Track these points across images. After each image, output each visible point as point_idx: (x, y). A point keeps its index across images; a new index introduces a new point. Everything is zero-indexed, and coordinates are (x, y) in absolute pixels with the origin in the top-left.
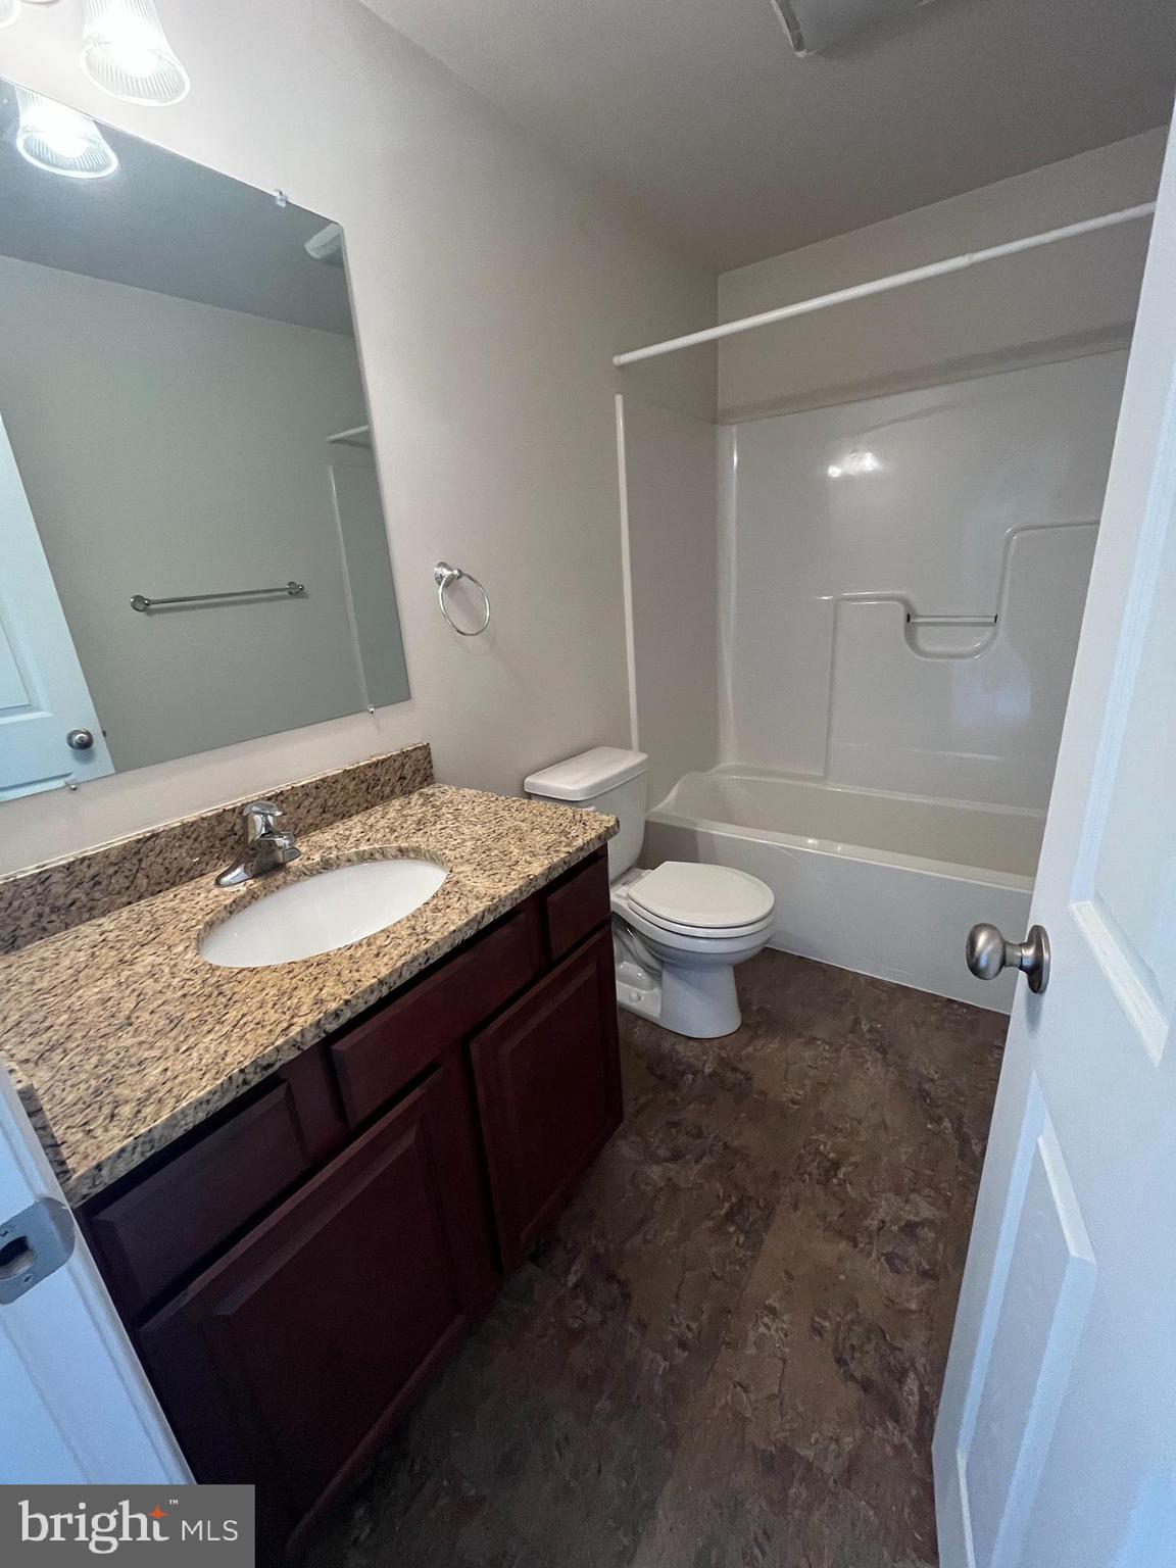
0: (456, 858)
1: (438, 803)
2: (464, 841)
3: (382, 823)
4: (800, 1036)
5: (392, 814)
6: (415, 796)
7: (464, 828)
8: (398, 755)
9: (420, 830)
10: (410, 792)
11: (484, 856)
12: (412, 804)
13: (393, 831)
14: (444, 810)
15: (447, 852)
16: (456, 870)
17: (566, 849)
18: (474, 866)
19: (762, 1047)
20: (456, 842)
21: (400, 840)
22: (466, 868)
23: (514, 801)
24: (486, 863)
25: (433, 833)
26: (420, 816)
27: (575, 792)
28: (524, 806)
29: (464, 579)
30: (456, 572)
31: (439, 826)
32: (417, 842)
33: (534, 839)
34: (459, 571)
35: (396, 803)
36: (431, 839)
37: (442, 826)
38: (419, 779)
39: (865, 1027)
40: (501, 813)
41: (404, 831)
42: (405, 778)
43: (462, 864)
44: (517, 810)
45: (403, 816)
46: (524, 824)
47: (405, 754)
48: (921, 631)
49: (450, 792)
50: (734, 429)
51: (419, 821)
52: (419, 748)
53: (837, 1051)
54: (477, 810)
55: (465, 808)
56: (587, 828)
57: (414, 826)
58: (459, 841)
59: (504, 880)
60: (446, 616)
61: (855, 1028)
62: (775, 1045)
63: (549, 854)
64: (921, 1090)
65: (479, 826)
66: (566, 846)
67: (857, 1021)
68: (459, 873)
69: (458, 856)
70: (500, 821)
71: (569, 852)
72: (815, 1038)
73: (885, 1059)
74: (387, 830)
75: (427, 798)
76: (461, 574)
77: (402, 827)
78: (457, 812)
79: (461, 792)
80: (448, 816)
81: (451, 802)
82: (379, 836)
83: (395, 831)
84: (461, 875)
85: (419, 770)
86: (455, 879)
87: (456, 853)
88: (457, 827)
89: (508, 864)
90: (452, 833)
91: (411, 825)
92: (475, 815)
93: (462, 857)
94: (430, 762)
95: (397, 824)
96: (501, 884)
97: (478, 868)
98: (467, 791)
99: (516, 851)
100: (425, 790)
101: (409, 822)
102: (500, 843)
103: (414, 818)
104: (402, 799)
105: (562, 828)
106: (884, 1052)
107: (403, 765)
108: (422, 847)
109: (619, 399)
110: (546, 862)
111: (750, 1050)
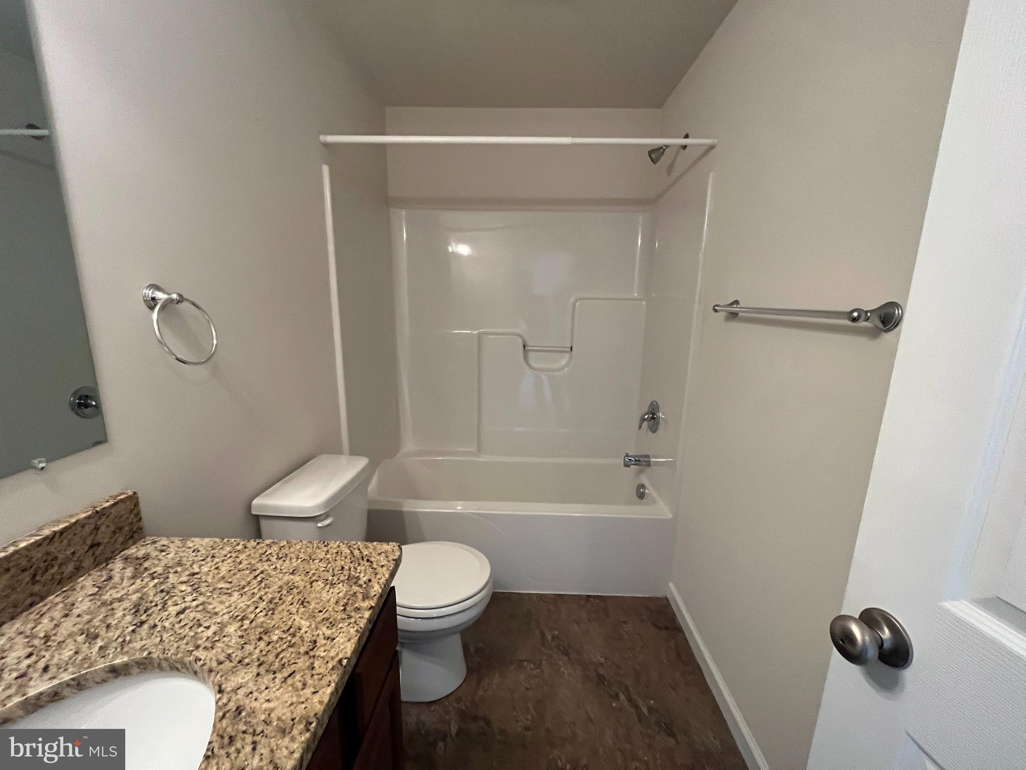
0: (220, 663)
1: (159, 569)
2: (222, 626)
3: (68, 626)
4: (511, 663)
5: (83, 605)
6: (117, 565)
7: (215, 604)
8: (89, 517)
9: (142, 623)
10: (108, 560)
11: (262, 644)
12: (116, 579)
13: (92, 637)
14: (173, 578)
15: (201, 654)
16: (228, 686)
17: (366, 604)
18: (255, 670)
19: (488, 685)
20: (210, 633)
21: (111, 651)
22: (244, 677)
23: (269, 546)
24: (271, 657)
25: (167, 624)
26: (135, 597)
27: (313, 507)
28: (286, 551)
29: (185, 305)
30: (175, 296)
31: (173, 610)
32: (143, 649)
33: (320, 598)
34: (180, 295)
35: (87, 583)
36: (165, 636)
37: (178, 608)
38: (121, 539)
39: (549, 637)
40: (260, 567)
41: (113, 634)
42: (98, 544)
43: (233, 671)
44: (278, 558)
45: (104, 604)
46: (297, 578)
47: (99, 514)
48: (531, 355)
49: (173, 549)
50: (404, 213)
51: (136, 609)
52: (122, 500)
53: (539, 666)
54: (224, 569)
55: (205, 569)
56: (375, 566)
57: (129, 618)
58: (214, 628)
59: (310, 682)
60: (161, 343)
61: (543, 642)
62: (496, 681)
63: (350, 617)
64: (599, 676)
65: (236, 595)
66: (364, 600)
67: (543, 635)
68: (235, 691)
69: (222, 657)
70: (263, 579)
71: (372, 607)
72: (521, 661)
73: (570, 659)
74: (81, 639)
75: (139, 565)
76: (181, 299)
77: (108, 626)
78: (195, 582)
79: (190, 544)
80: (183, 587)
81: (179, 564)
82: (67, 654)
83: (97, 636)
84: (241, 692)
85: (121, 529)
86: (232, 706)
87: (218, 652)
88: (203, 603)
89: (302, 650)
90: (199, 616)
91: (122, 616)
92: (223, 578)
93: (229, 656)
94: (138, 513)
95: (96, 622)
96: (308, 692)
97: (262, 670)
98: (197, 542)
99: (305, 624)
100: (132, 551)
101: (119, 614)
102: (277, 617)
103: (126, 604)
104: (95, 574)
105: (346, 573)
106: (567, 654)
107: (97, 528)
108: (155, 656)
109: (326, 169)
110: (352, 631)
111: (480, 693)
